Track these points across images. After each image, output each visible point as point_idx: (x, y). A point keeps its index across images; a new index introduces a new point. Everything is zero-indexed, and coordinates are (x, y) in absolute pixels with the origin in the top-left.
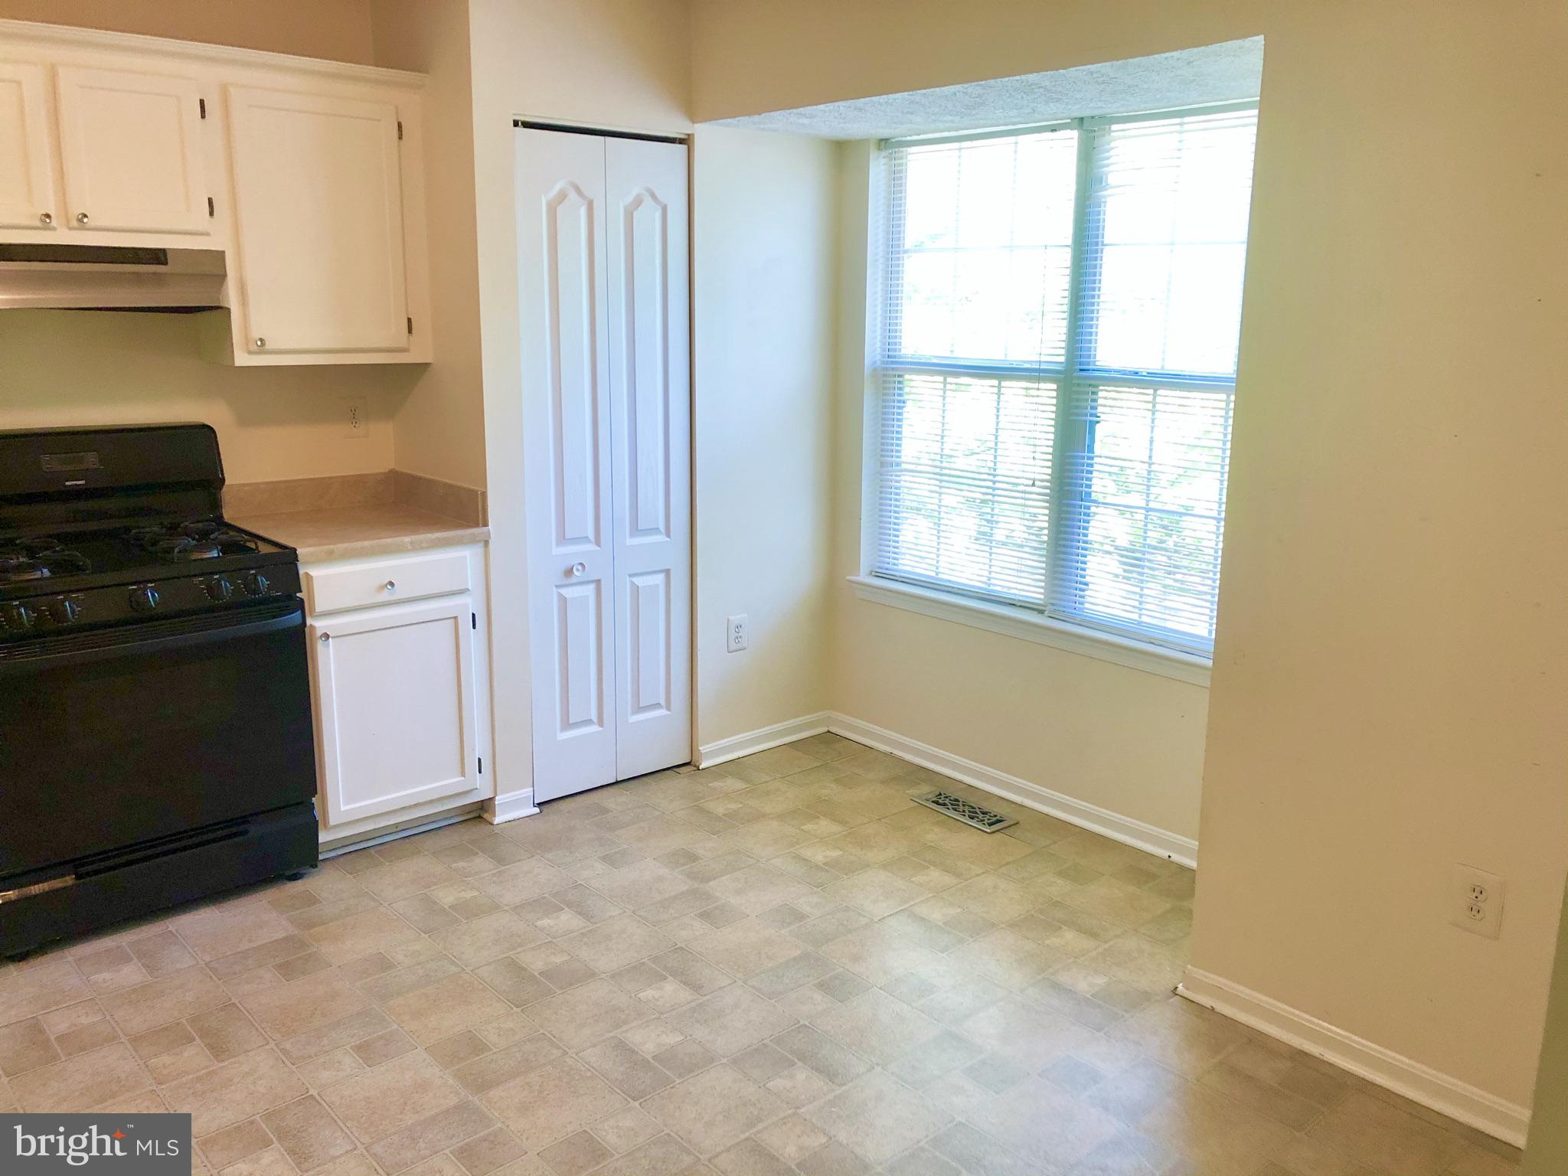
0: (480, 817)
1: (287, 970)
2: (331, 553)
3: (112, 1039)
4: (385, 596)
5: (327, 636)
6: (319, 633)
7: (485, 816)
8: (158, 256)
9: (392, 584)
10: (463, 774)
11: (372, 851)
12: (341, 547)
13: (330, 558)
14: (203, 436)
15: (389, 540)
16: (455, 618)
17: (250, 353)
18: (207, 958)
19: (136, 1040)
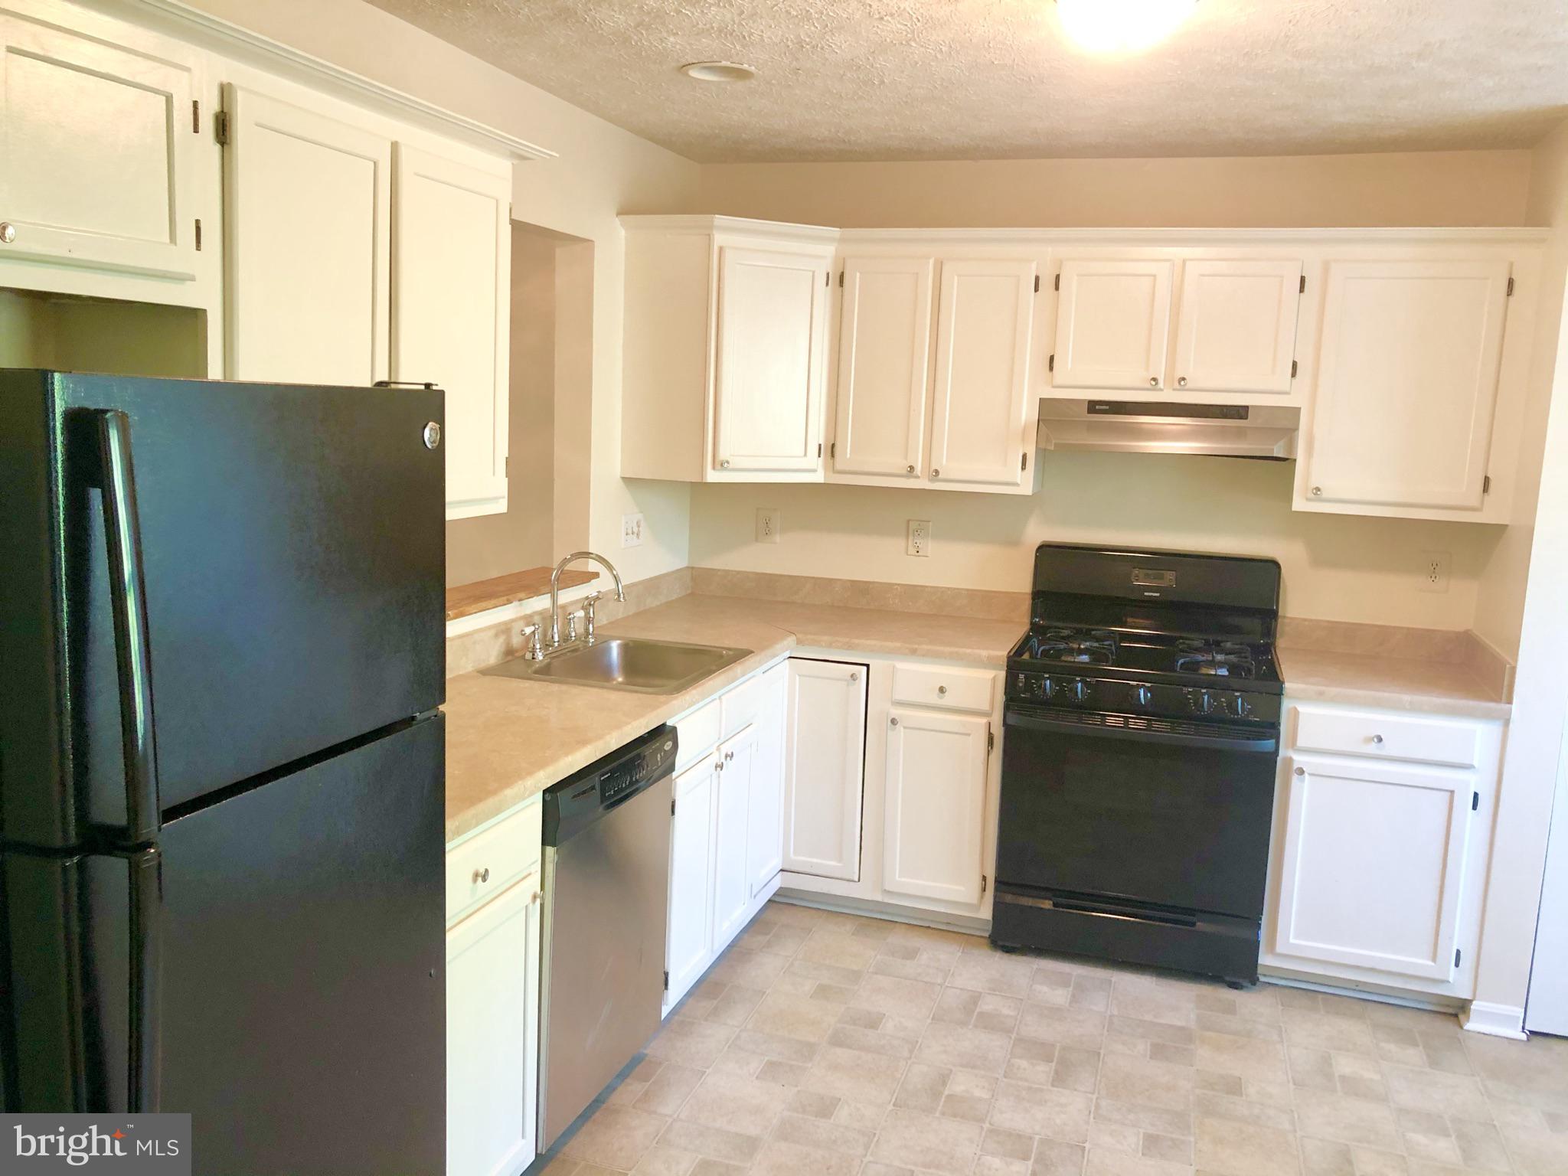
0: (1456, 1016)
1: (1158, 1052)
2: (1321, 693)
3: (1008, 1031)
4: (1373, 748)
5: (1301, 772)
6: (1295, 766)
7: (1461, 1017)
8: (1240, 412)
9: (1380, 740)
10: (1434, 959)
11: (1320, 996)
12: (1333, 690)
13: (1320, 698)
14: (1268, 570)
15: (1386, 695)
16: (1452, 792)
17: (1308, 499)
18: (1115, 1012)
19: (1020, 1040)
